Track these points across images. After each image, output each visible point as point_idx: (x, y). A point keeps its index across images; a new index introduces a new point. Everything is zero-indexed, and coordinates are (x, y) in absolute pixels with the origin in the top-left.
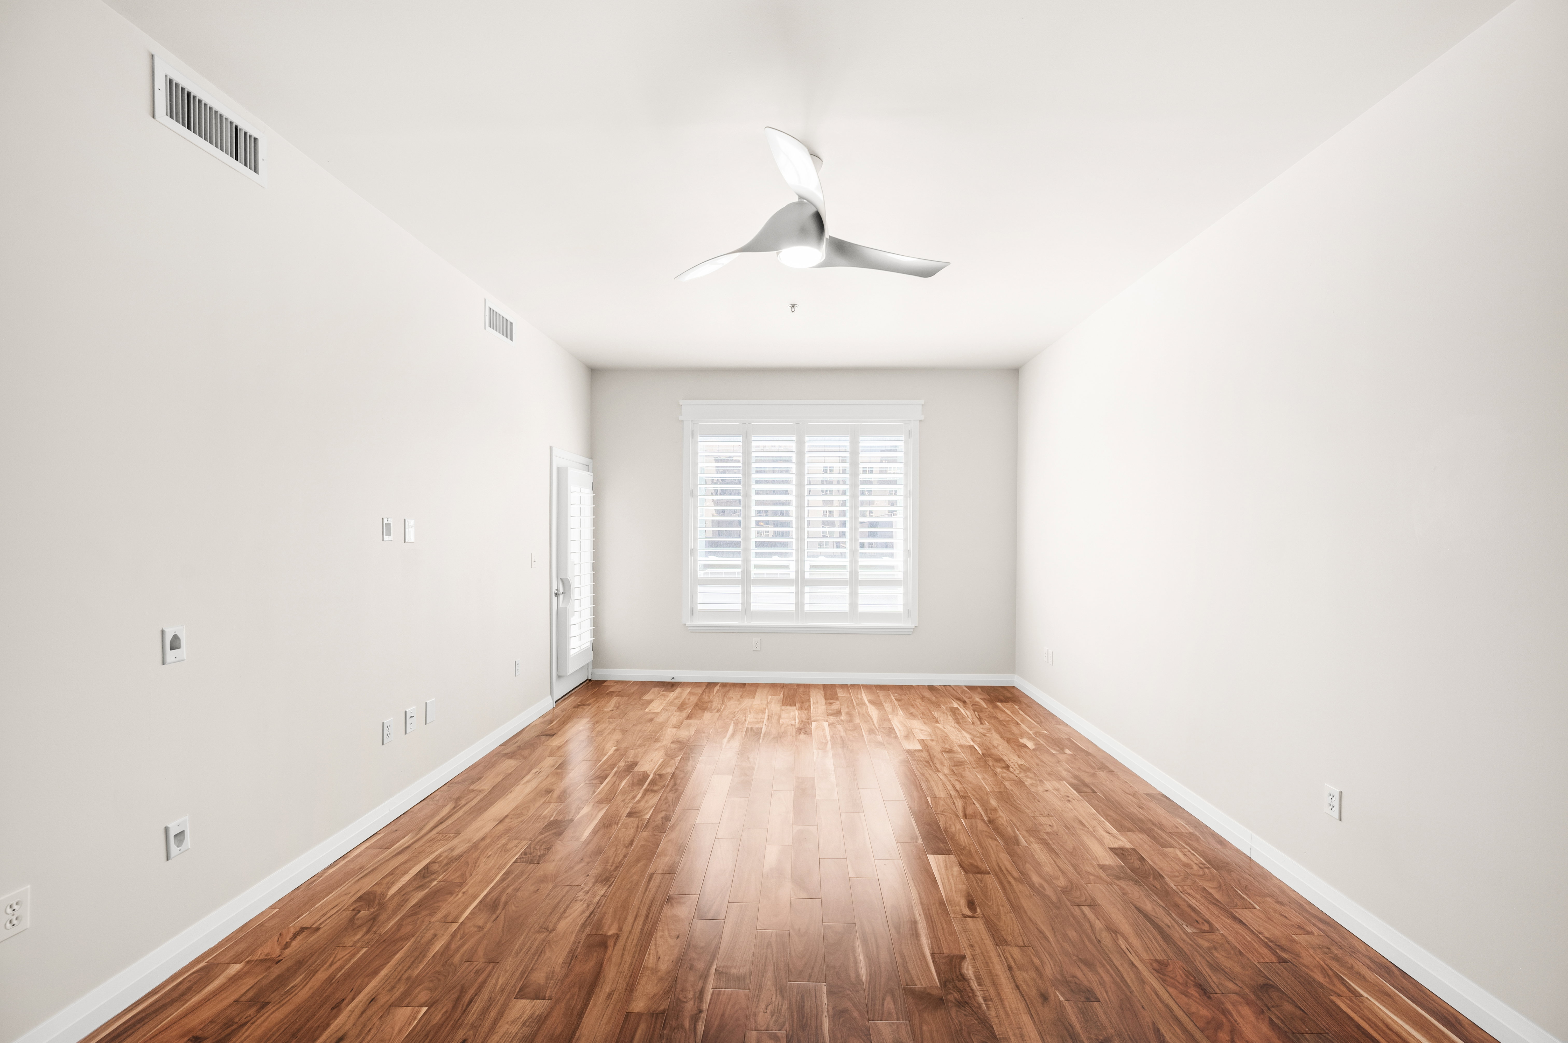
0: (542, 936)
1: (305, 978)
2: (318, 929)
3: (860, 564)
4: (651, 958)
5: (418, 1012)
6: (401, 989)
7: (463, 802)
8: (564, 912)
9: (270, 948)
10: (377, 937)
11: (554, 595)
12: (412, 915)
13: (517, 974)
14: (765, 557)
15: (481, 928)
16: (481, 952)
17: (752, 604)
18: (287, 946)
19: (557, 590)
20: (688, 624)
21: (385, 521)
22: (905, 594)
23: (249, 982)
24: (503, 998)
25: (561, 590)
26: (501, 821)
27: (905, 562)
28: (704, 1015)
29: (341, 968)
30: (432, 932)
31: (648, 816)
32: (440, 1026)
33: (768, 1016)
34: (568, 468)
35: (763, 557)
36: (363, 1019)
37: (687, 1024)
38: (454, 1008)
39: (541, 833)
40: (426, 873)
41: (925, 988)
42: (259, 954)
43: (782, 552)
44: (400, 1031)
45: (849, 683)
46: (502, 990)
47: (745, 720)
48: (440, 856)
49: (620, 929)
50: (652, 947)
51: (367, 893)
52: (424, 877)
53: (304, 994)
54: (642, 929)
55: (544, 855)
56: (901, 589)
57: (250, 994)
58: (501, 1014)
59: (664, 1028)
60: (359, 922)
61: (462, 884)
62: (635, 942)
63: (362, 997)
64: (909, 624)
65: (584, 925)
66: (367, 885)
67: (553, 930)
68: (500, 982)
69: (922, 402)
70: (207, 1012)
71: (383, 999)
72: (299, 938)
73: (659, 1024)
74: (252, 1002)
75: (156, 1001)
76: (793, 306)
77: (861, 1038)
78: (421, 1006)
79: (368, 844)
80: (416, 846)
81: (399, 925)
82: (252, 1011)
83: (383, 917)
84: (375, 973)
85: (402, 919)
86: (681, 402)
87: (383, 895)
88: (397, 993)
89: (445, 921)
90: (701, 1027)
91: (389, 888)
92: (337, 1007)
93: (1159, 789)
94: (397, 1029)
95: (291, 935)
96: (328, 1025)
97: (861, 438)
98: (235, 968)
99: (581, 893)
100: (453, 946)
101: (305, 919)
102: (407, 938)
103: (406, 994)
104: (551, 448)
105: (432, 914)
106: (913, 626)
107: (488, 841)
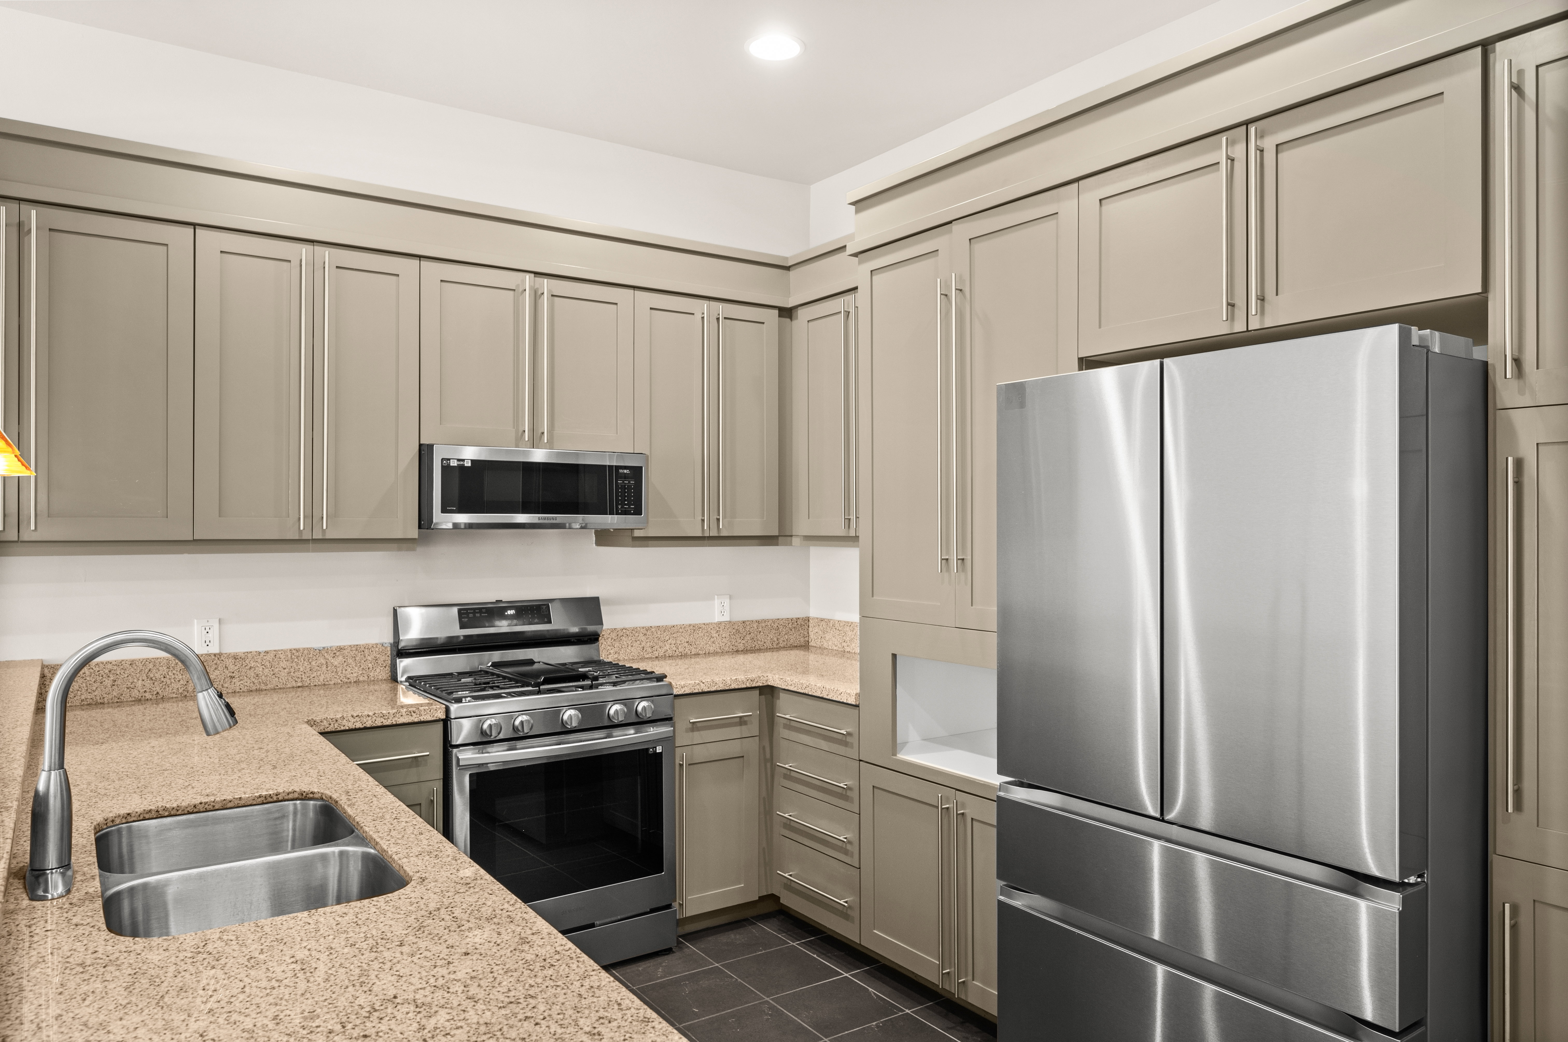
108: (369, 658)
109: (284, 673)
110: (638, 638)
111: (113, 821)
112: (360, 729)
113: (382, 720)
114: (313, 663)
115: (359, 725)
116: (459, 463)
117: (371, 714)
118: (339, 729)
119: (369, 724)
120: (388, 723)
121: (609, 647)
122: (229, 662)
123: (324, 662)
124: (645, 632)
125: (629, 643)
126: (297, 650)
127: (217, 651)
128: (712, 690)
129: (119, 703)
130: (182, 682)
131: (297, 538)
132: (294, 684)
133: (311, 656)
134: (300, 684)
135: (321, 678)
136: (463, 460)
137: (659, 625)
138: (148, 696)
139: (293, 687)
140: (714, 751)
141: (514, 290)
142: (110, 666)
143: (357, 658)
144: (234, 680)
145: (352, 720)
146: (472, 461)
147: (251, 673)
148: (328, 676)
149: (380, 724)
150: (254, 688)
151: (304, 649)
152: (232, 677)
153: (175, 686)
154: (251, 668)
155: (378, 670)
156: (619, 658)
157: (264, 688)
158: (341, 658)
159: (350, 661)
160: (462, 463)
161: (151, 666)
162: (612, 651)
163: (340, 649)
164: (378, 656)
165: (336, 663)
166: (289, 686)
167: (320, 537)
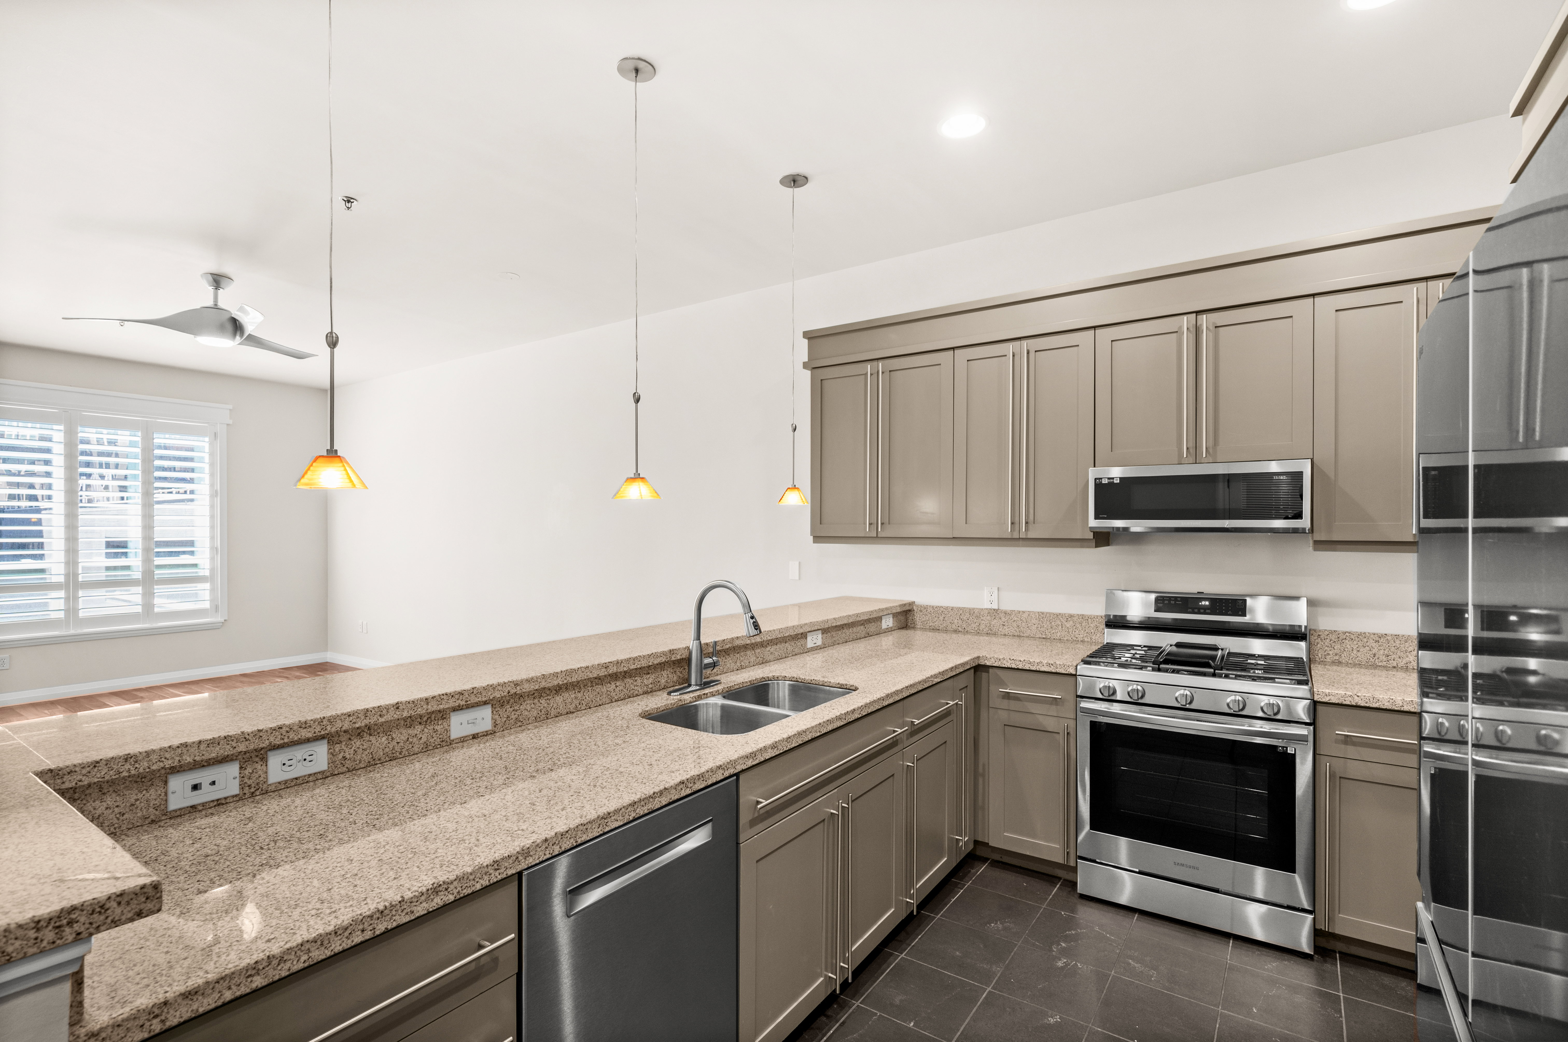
3: (156, 563)
14: (8, 561)
22: (213, 590)
27: (212, 559)
35: (4, 561)
43: (36, 555)
56: (207, 586)
69: (231, 407)
97: (155, 435)
106: (223, 620)
108: (1092, 625)
109: (1034, 627)
110: (1368, 644)
111: (778, 678)
112: (1014, 669)
113: (1030, 666)
114: (1053, 623)
115: (1014, 666)
116: (1109, 481)
117: (1022, 660)
118: (1001, 666)
119: (1020, 667)
120: (1033, 669)
121: (1326, 648)
122: (1002, 615)
123: (1060, 623)
124: (1377, 639)
125: (1355, 648)
126: (1043, 613)
127: (997, 608)
128: (1371, 706)
129: (946, 631)
130: (976, 624)
131: (1010, 537)
132: (1041, 636)
133: (1051, 618)
134: (1044, 636)
135: (1059, 634)
136: (1113, 478)
137: (1397, 634)
138: (960, 629)
139: (1040, 638)
140: (1380, 773)
141: (1177, 332)
142: (942, 609)
143: (1083, 624)
144: (1005, 627)
145: (1010, 662)
146: (1120, 478)
147: (1015, 624)
148: (1063, 633)
149: (1028, 668)
150: (1016, 634)
151: (1047, 613)
152: (1004, 625)
153: (974, 625)
154: (1014, 621)
155: (1098, 635)
156: (1340, 660)
157: (1022, 635)
158: (1071, 622)
159: (1078, 625)
160: (1112, 480)
161: (961, 612)
162: (1331, 653)
163: (1071, 616)
164: (1098, 625)
165: (1068, 626)
166: (1037, 636)
167: (1024, 537)
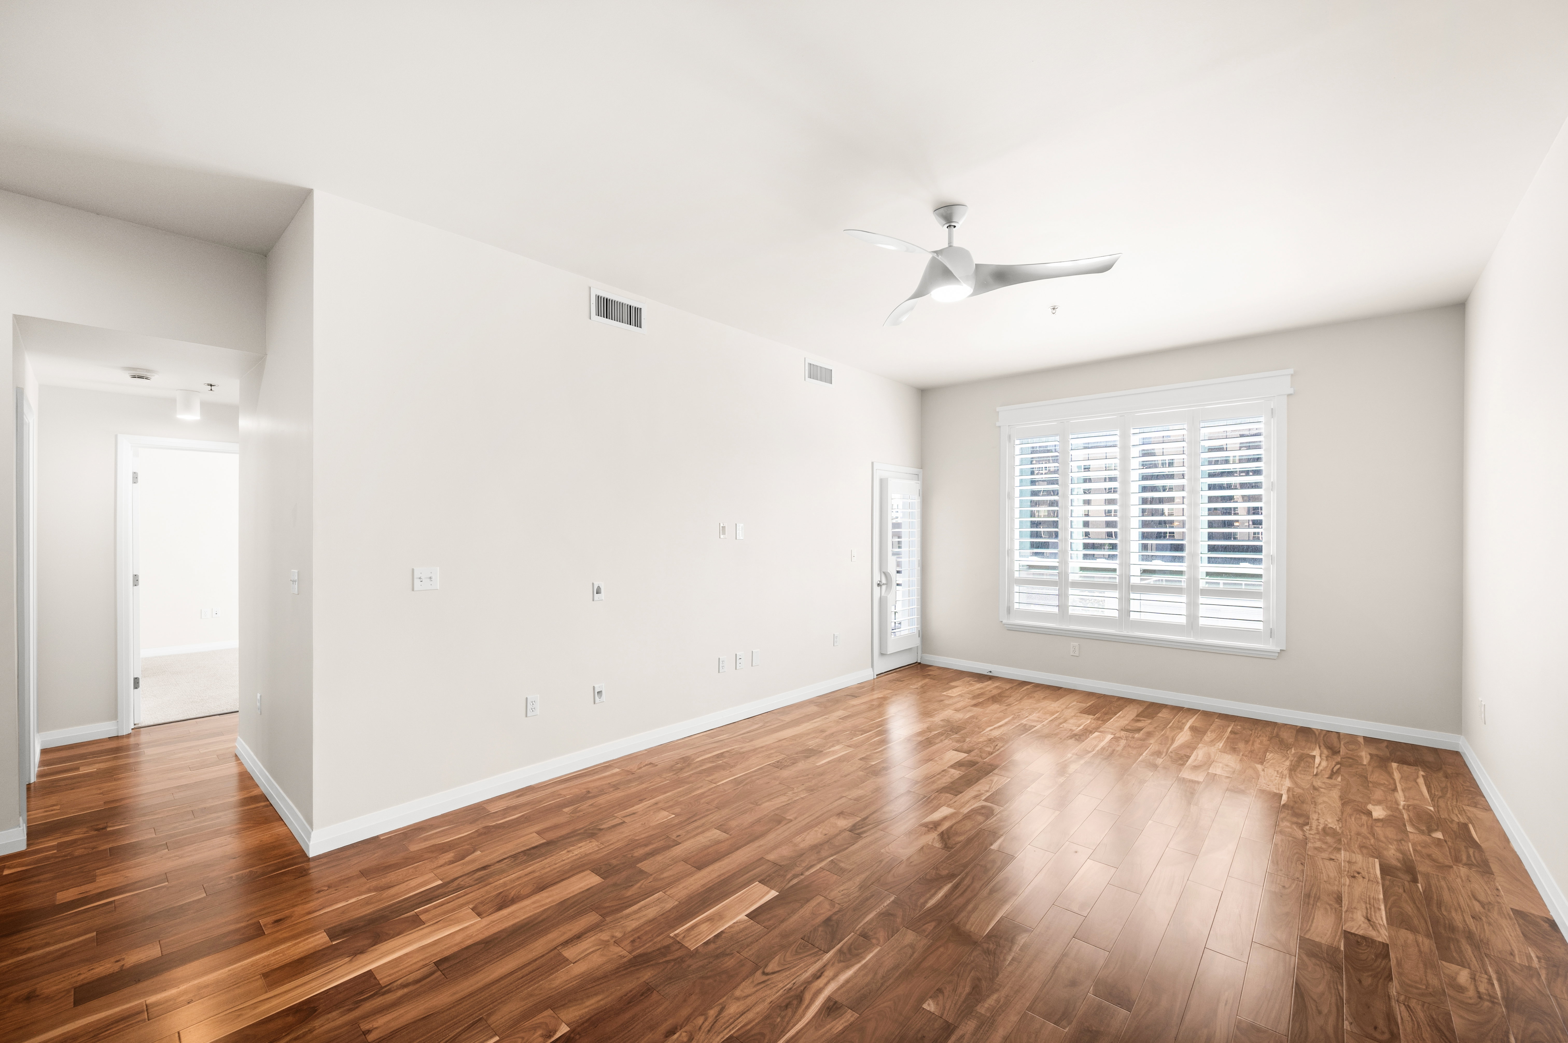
0: (751, 806)
1: (638, 784)
2: (657, 765)
4: (800, 839)
5: (670, 816)
6: (671, 803)
7: (768, 725)
8: (773, 799)
9: (633, 767)
10: (677, 777)
11: (875, 585)
12: (700, 773)
13: (724, 818)
15: (725, 791)
16: (716, 802)
17: (1070, 607)
18: (640, 768)
19: (880, 581)
20: (1005, 621)
21: (722, 525)
23: (618, 778)
24: (709, 826)
25: (884, 581)
26: (780, 741)
28: (802, 877)
29: (654, 785)
30: (701, 784)
31: (873, 763)
32: (674, 825)
33: (840, 894)
34: (889, 479)
36: (648, 809)
37: (789, 876)
38: (685, 821)
39: (797, 754)
40: (719, 756)
41: (971, 932)
42: (627, 768)
44: (658, 820)
45: (1186, 706)
46: (712, 822)
47: (1027, 717)
48: (733, 749)
49: (796, 818)
50: (805, 834)
51: (687, 757)
52: (718, 758)
53: (633, 790)
54: (808, 823)
55: (788, 766)
57: (615, 783)
58: (703, 832)
59: (774, 873)
60: (674, 768)
61: (732, 767)
62: (798, 827)
63: (653, 801)
64: (1271, 646)
65: (778, 809)
66: (690, 753)
67: (759, 805)
68: (714, 818)
70: (598, 784)
71: (660, 805)
72: (647, 767)
73: (773, 870)
74: (614, 786)
75: (585, 773)
76: (1054, 309)
77: (888, 932)
78: (673, 814)
79: (705, 733)
80: (726, 741)
81: (690, 776)
82: (611, 789)
83: (686, 770)
84: (665, 793)
85: (693, 774)
86: (998, 409)
87: (693, 760)
88: (667, 805)
89: (711, 782)
90: (795, 881)
91: (698, 757)
92: (641, 801)
93: (1552, 913)
94: (657, 819)
95: (644, 764)
96: (633, 806)
98: (617, 770)
99: (790, 792)
100: (706, 794)
101: (654, 760)
102: (689, 783)
103: (671, 807)
104: (872, 463)
105: (707, 776)
107: (764, 749)
